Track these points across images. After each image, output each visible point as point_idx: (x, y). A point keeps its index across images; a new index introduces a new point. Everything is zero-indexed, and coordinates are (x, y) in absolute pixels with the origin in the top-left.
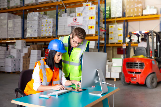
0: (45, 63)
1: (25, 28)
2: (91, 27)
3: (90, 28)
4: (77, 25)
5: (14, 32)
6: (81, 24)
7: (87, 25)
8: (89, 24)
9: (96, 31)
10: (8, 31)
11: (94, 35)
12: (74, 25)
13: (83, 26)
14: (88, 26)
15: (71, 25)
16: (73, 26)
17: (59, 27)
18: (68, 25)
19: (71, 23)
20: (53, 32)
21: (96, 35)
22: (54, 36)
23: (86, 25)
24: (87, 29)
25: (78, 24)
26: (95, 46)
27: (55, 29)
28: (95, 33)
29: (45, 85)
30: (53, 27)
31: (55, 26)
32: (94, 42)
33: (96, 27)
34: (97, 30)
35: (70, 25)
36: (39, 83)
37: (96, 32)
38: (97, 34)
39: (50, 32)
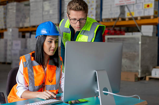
0: (32, 58)
1: (62, 12)
2: (148, 6)
3: (147, 8)
4: (128, 3)
5: (50, 17)
6: (134, 2)
7: (142, 3)
8: (145, 2)
9: (154, 11)
10: (43, 16)
11: (152, 17)
12: (124, 3)
13: (137, 5)
14: (144, 4)
15: (120, 4)
16: (122, 5)
17: (104, 7)
18: (116, 4)
19: (120, 1)
20: (96, 15)
21: (155, 17)
22: (99, 20)
23: (140, 3)
24: (143, 9)
25: (130, 3)
26: (153, 33)
27: (99, 10)
28: (154, 14)
29: (32, 90)
30: (96, 9)
31: (99, 6)
32: (152, 27)
33: (155, 5)
34: (157, 10)
35: (117, 4)
36: (23, 88)
37: (156, 13)
38: (156, 15)
39: (93, 15)
